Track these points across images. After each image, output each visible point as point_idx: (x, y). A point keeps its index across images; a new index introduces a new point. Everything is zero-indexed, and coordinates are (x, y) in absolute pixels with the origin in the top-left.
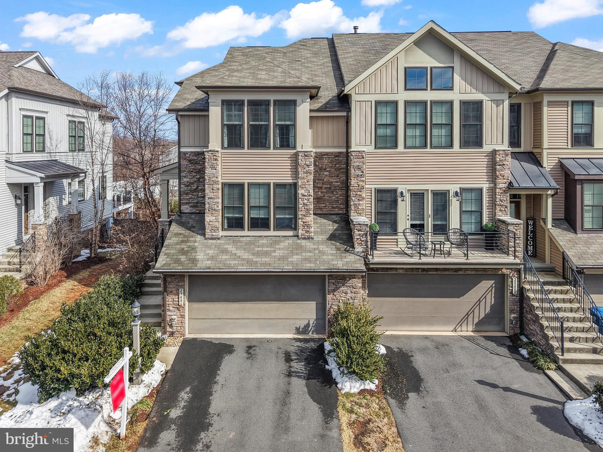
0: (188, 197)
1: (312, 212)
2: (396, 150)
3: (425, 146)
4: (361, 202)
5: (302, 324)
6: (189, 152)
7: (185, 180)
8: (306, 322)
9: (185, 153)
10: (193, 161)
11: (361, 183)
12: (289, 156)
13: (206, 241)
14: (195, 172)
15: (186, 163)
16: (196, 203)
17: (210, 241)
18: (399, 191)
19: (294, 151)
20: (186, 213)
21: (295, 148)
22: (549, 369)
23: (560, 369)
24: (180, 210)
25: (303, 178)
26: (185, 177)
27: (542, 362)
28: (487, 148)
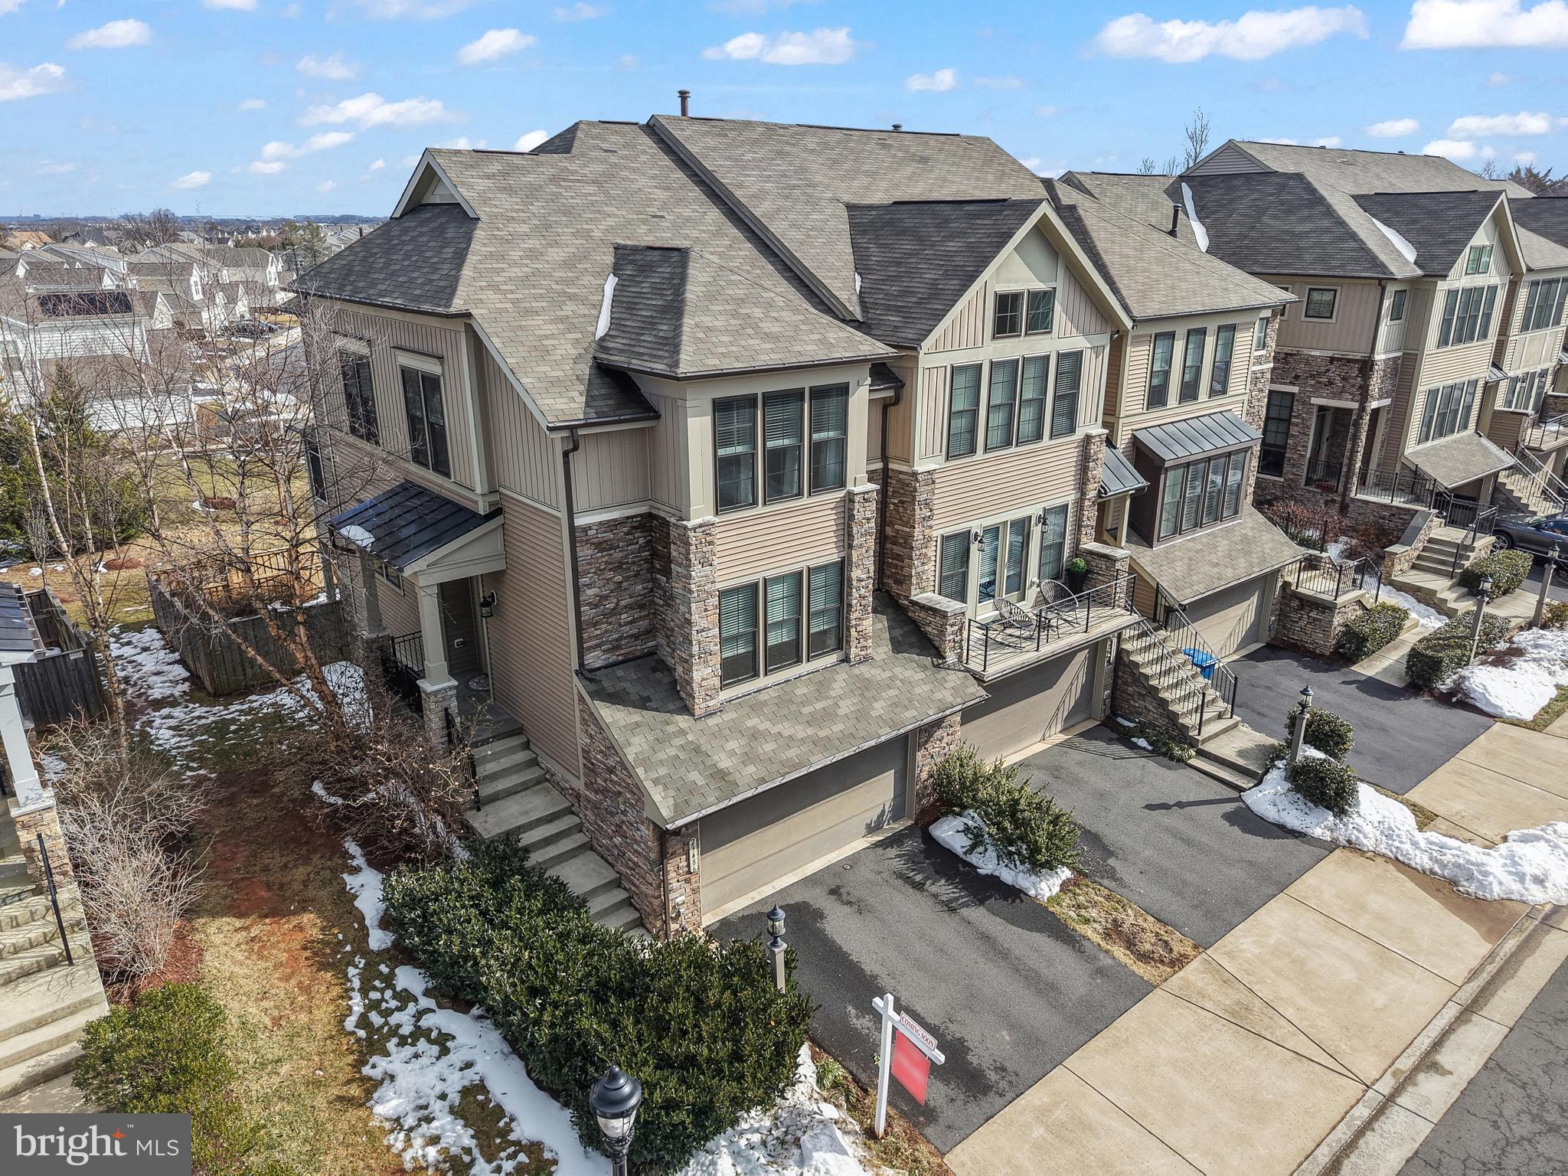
0: (598, 632)
1: (870, 610)
2: (974, 458)
3: (1009, 444)
4: (926, 567)
5: (872, 816)
6: (594, 524)
7: (590, 592)
8: (879, 811)
9: (586, 529)
10: (604, 545)
11: (927, 532)
12: (833, 506)
13: (700, 725)
14: (610, 570)
15: (590, 552)
16: (617, 640)
17: (712, 722)
18: (973, 532)
19: (842, 494)
20: (599, 669)
21: (842, 484)
22: (1190, 758)
23: (1202, 754)
24: (581, 664)
25: (861, 546)
26: (589, 586)
27: (1177, 752)
28: (1080, 433)
